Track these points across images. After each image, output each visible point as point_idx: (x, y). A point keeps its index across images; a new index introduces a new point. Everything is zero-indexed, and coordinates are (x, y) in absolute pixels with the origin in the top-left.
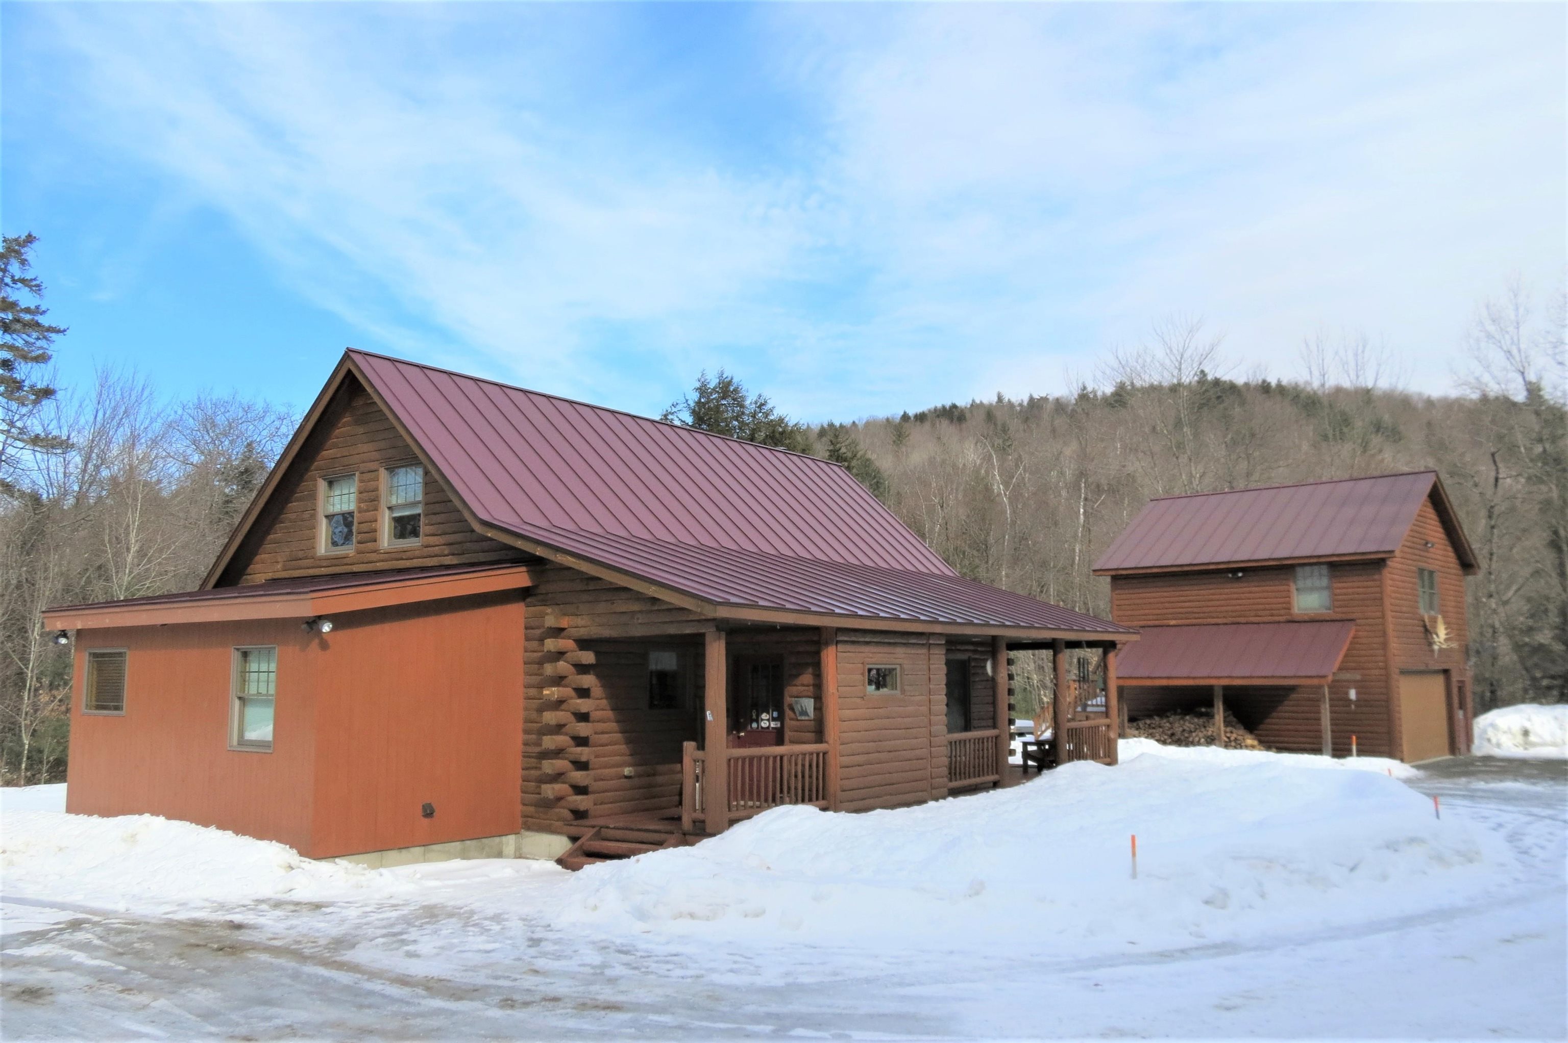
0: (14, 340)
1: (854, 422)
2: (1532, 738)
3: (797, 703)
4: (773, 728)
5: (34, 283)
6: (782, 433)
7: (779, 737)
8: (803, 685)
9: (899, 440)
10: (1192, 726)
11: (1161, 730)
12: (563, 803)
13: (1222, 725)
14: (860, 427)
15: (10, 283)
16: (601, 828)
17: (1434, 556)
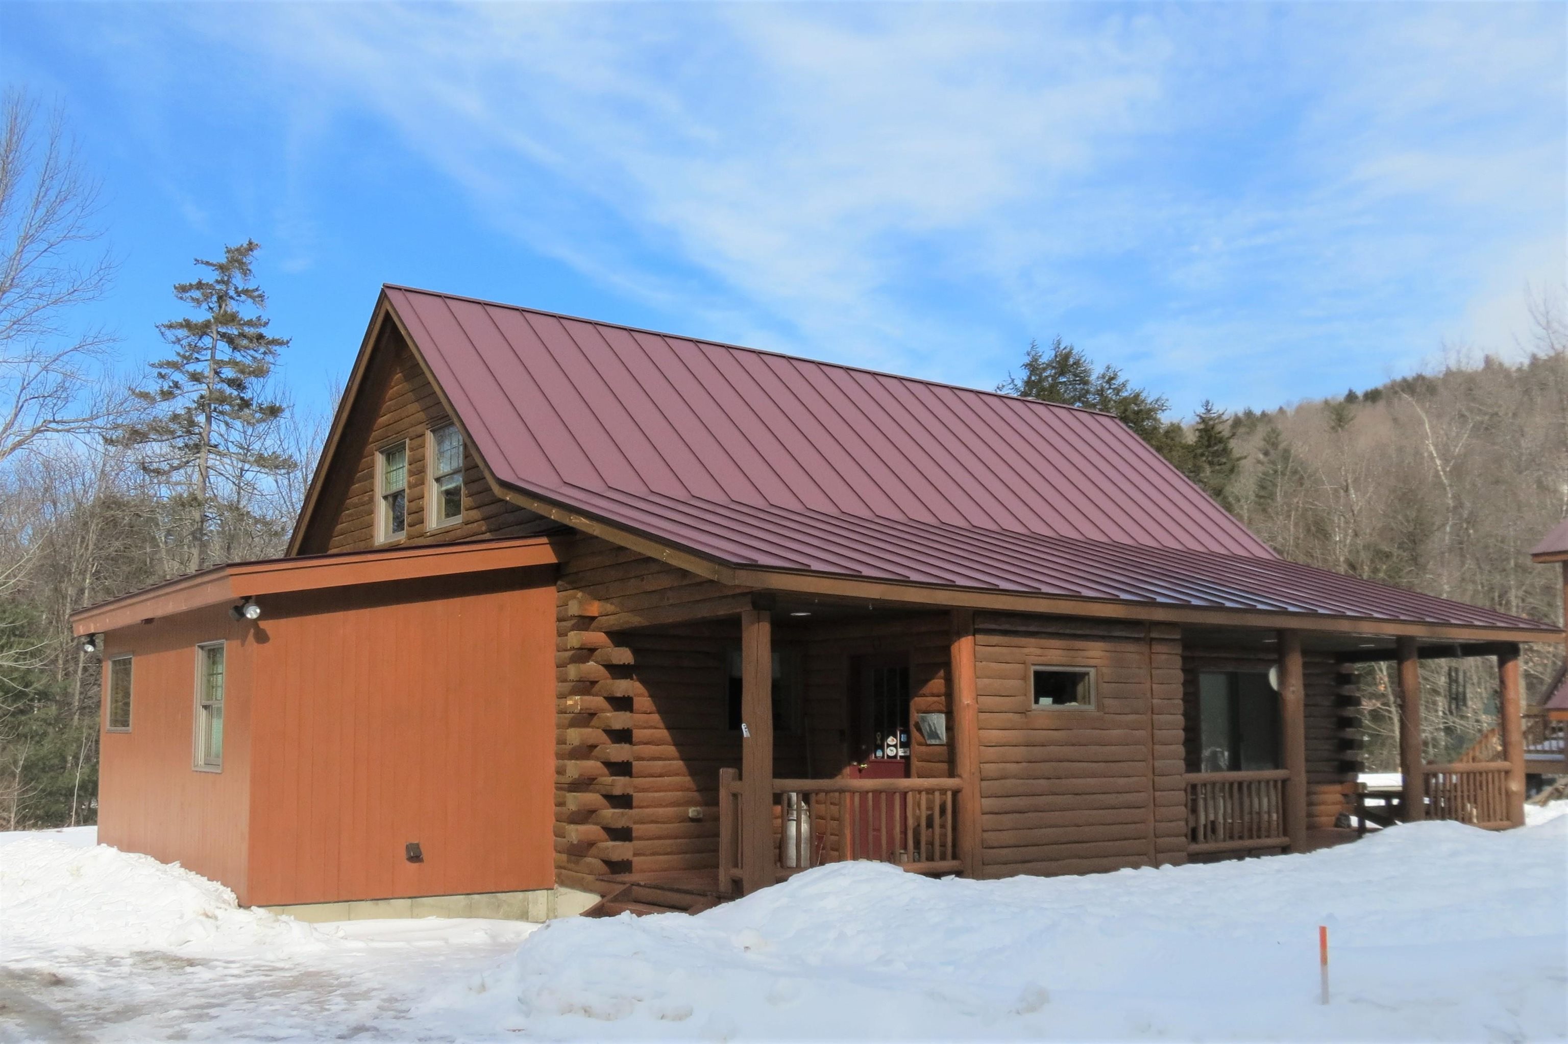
0: (244, 357)
1: (1281, 409)
3: (924, 720)
4: (901, 757)
5: (256, 294)
6: (1137, 413)
7: (905, 767)
8: (933, 695)
9: (1340, 426)
12: (594, 851)
14: (1289, 414)
15: (235, 296)
16: (633, 885)
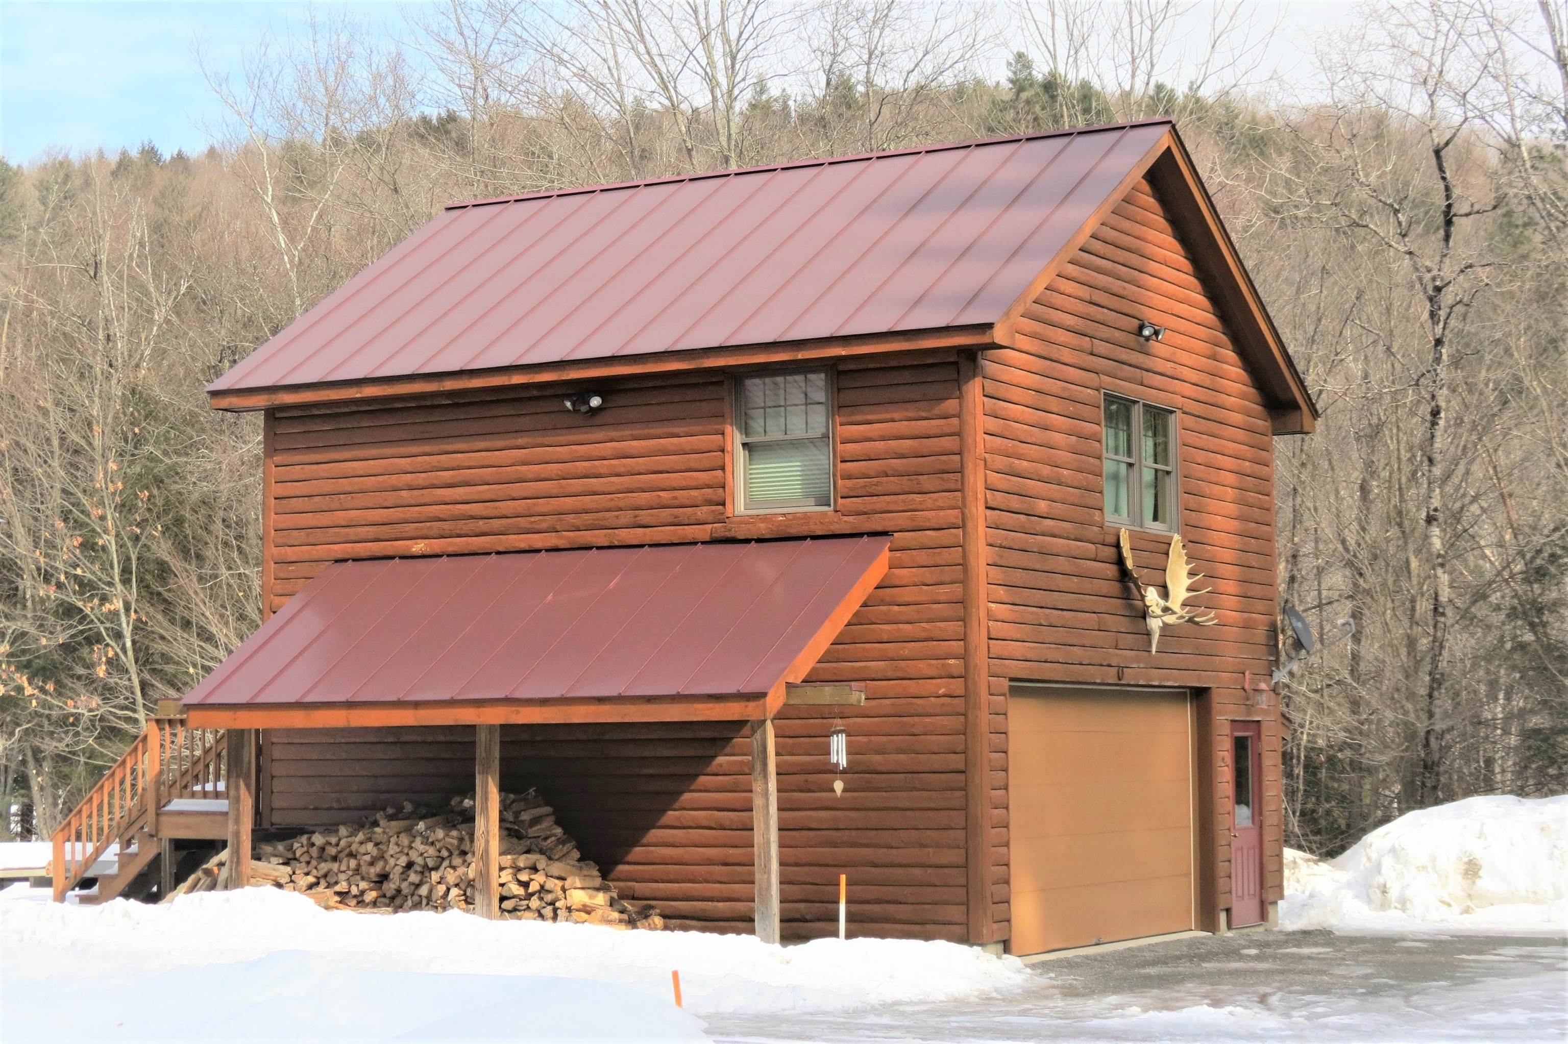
2: (1484, 883)
10: (431, 851)
11: (353, 863)
13: (495, 845)
17: (1168, 367)
